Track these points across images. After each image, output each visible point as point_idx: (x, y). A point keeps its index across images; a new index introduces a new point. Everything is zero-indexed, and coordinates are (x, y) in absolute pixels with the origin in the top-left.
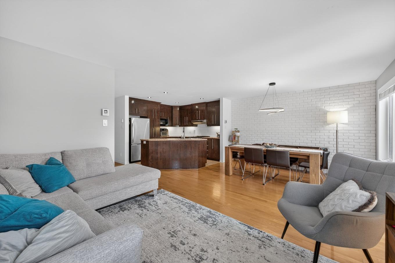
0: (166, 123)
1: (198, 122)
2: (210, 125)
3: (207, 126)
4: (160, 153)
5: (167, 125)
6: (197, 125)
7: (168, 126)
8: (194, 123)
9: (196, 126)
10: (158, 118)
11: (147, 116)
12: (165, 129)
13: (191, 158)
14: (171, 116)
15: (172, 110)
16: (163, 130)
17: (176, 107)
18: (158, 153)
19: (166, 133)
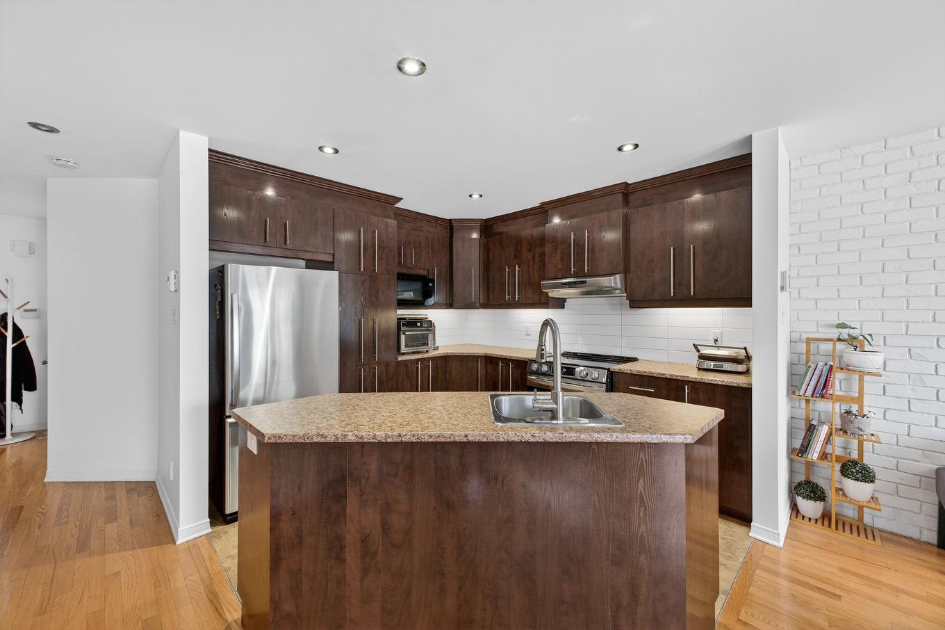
0: (428, 293)
1: (570, 285)
2: (654, 300)
3: (631, 307)
4: (365, 540)
5: (431, 301)
6: (565, 300)
7: (434, 307)
8: (554, 293)
9: (560, 303)
10: (388, 272)
11: (329, 258)
12: (422, 321)
13: (625, 599)
14: (445, 262)
15: (451, 237)
16: (412, 323)
17: (466, 224)
18: (342, 547)
19: (426, 337)
